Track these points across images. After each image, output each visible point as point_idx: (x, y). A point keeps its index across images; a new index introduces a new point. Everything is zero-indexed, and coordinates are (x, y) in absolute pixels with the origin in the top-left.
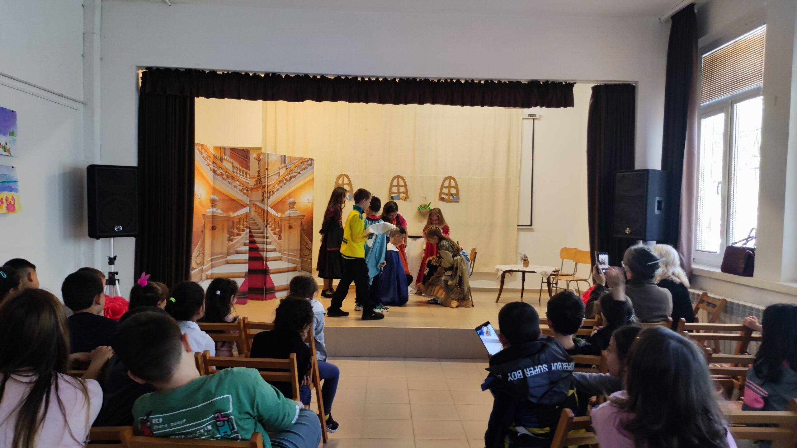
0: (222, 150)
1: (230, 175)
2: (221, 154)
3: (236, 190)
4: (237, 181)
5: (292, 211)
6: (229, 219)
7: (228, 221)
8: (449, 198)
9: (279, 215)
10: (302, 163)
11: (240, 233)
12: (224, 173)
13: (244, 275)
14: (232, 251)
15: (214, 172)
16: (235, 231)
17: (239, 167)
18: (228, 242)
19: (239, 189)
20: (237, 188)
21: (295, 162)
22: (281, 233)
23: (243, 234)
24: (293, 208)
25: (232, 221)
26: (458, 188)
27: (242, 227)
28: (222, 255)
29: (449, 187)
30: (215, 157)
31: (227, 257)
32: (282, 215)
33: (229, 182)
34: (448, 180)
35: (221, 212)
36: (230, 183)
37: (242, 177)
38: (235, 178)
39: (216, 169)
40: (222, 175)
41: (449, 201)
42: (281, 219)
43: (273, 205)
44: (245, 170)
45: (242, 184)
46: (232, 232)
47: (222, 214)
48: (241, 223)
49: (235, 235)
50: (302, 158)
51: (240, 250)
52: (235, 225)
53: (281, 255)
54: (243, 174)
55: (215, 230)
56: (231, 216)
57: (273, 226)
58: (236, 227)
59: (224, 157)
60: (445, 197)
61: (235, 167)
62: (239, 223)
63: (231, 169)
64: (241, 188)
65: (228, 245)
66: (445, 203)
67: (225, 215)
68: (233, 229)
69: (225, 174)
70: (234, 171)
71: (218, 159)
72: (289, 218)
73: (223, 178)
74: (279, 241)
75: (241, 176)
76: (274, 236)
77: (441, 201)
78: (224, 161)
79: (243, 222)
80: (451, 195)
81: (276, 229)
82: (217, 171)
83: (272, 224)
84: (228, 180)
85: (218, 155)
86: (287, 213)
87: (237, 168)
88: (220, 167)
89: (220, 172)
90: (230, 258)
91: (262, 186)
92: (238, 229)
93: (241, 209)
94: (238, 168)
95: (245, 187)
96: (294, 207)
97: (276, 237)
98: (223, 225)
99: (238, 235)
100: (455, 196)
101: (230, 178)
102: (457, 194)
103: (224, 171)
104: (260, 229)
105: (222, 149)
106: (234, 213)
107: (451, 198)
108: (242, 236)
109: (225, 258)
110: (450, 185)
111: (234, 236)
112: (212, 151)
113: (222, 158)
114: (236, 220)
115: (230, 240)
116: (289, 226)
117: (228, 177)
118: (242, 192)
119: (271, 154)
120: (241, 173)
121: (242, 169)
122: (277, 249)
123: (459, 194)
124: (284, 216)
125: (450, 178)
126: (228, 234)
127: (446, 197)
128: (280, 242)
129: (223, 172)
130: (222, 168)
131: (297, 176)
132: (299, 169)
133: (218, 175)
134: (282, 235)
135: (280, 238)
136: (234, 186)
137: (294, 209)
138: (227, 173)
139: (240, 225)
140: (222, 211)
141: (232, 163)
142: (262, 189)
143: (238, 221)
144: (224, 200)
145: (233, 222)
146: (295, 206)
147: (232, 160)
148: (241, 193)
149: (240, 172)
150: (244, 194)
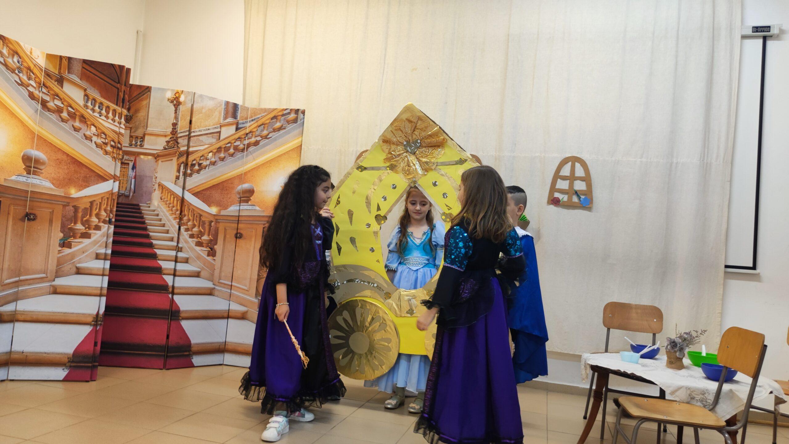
0: (65, 62)
1: (77, 113)
2: (60, 69)
3: (87, 143)
4: (92, 127)
5: (244, 207)
6: (67, 201)
7: (64, 206)
8: (570, 199)
9: (214, 210)
10: (275, 117)
11: (90, 232)
12: (65, 108)
13: (90, 319)
14: (67, 267)
15: (44, 104)
16: (79, 227)
17: (100, 99)
18: (60, 249)
19: (95, 142)
20: (92, 140)
21: (258, 118)
22: (216, 244)
23: (96, 235)
24: (247, 201)
25: (74, 207)
26: (590, 180)
27: (94, 220)
28: (44, 275)
29: (572, 178)
30: (48, 74)
31: (56, 279)
32: (220, 211)
33: (73, 126)
34: (570, 163)
35: (48, 184)
36: (76, 130)
37: (105, 119)
38: (90, 121)
39: (47, 98)
40: (59, 111)
41: (569, 206)
42: (217, 218)
43: (199, 190)
44: (113, 106)
45: (104, 133)
46: (71, 229)
47: (51, 189)
48: (94, 212)
49: (79, 235)
50: (276, 109)
51: (88, 268)
52: (80, 215)
53: (213, 286)
54: (108, 113)
55: (32, 223)
56: (71, 196)
57: (196, 229)
58: (82, 220)
59: (66, 75)
60: (561, 199)
61: (91, 98)
62: (88, 211)
63: (81, 102)
64: (99, 141)
65: (61, 255)
66: (560, 208)
67: (60, 192)
68: (75, 223)
69: (68, 109)
70: (86, 106)
71: (54, 78)
72: (238, 219)
73: (60, 117)
74: (210, 259)
75: (103, 118)
76: (198, 249)
77: (552, 207)
78: (66, 85)
79: (97, 210)
80: (573, 194)
81: (202, 236)
82: (48, 102)
83: (194, 226)
84: (71, 122)
85: (54, 70)
86: (233, 210)
87: (94, 100)
88: (56, 96)
89: (55, 104)
90: (59, 282)
91: (178, 153)
92: (87, 224)
93: (97, 184)
94: (98, 101)
95: (109, 139)
96: (250, 200)
97: (202, 251)
98: (52, 213)
99: (86, 235)
100: (583, 197)
101: (77, 120)
102: (589, 192)
103: (65, 103)
104: (167, 232)
105: (64, 60)
106: (80, 190)
107: (575, 199)
108: (93, 238)
109: (49, 281)
110: (574, 174)
111: (75, 237)
112: (42, 62)
113: (62, 77)
114: (83, 205)
115: (65, 244)
116: (237, 233)
117: (72, 116)
118: (102, 149)
119: (201, 96)
120: (104, 112)
121: (106, 103)
122: (202, 274)
123: (591, 192)
124: (223, 213)
125: (574, 160)
126: (62, 231)
127: (563, 198)
128: (213, 262)
129: (62, 106)
130: (62, 97)
131: (261, 143)
132: (267, 130)
133: (49, 110)
134: (218, 248)
135: (212, 253)
136: (84, 135)
137: (250, 203)
138: (70, 109)
139: (91, 216)
140: (53, 184)
141: (85, 90)
142: (178, 158)
143: (88, 207)
144: (59, 162)
145: (76, 208)
146: (251, 198)
147: (84, 84)
148: (100, 152)
149: (102, 110)
150: (107, 154)
